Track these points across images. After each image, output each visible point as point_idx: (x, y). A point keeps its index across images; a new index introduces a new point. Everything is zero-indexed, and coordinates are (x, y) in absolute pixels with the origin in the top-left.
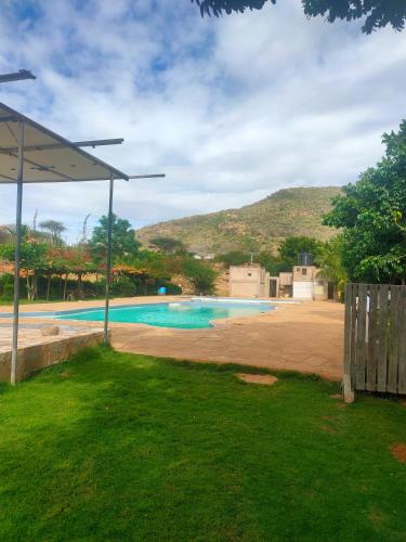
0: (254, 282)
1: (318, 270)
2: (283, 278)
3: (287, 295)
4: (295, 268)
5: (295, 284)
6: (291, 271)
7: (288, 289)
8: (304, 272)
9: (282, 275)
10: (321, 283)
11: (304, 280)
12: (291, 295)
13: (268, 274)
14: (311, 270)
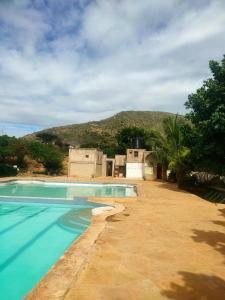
0: (91, 163)
1: (148, 153)
2: (118, 160)
3: (121, 175)
4: (128, 150)
5: (128, 165)
6: (125, 154)
7: (122, 169)
8: (136, 154)
9: (117, 157)
10: (151, 164)
11: (136, 161)
12: (125, 175)
13: (105, 156)
14: (142, 152)
